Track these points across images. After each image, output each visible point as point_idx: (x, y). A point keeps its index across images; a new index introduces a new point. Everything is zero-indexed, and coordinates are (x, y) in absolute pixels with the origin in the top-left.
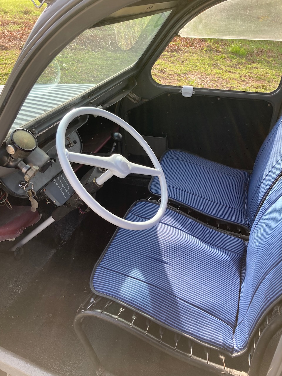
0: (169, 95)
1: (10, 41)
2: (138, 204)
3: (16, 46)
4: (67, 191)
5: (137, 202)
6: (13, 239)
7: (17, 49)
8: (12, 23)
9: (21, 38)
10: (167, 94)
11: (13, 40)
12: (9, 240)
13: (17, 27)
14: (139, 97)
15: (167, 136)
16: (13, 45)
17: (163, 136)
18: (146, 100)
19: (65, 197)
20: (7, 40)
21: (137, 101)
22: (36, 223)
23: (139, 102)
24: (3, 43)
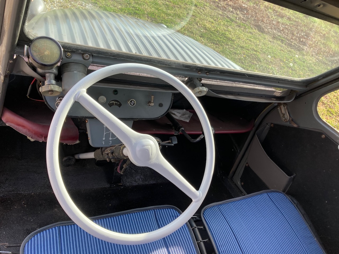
0: (323, 136)
1: (271, 28)
2: (171, 209)
3: (272, 34)
4: (110, 139)
5: (173, 208)
6: (32, 139)
7: (271, 36)
8: (287, 18)
9: (283, 30)
10: (321, 134)
11: (274, 29)
12: (28, 138)
13: (288, 23)
14: (290, 116)
15: (292, 177)
16: (271, 32)
17: (289, 174)
18: (295, 126)
19: (104, 142)
20: (270, 27)
21: (285, 119)
22: (68, 144)
23: (287, 122)
24: (265, 27)
